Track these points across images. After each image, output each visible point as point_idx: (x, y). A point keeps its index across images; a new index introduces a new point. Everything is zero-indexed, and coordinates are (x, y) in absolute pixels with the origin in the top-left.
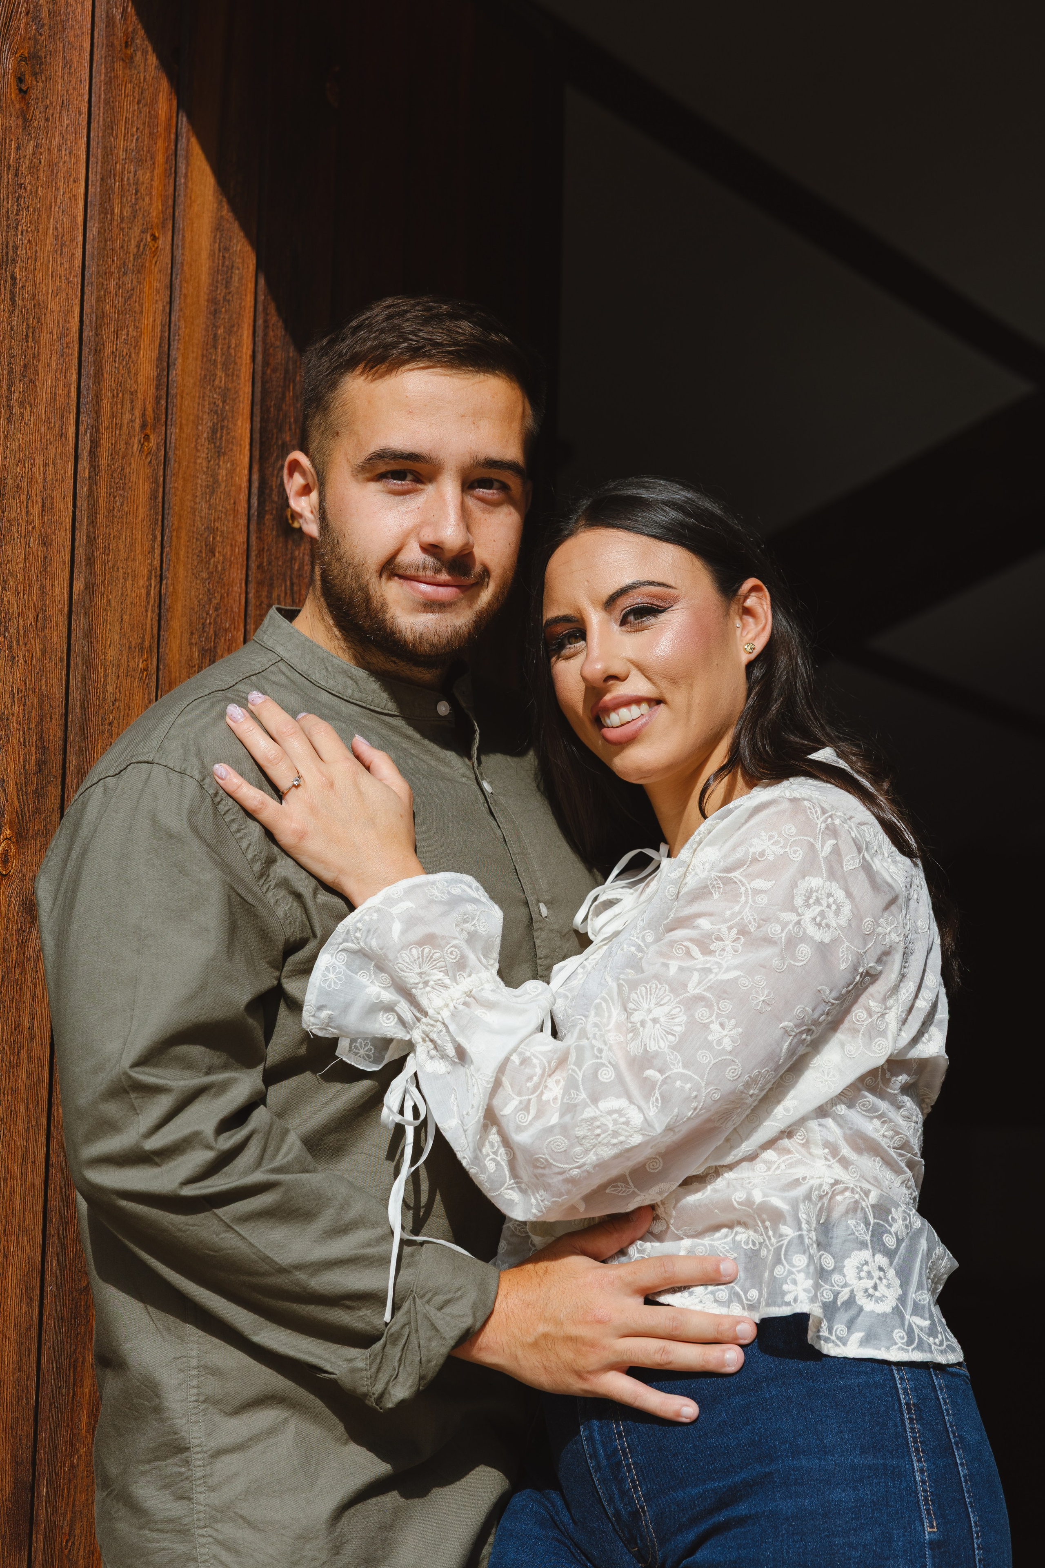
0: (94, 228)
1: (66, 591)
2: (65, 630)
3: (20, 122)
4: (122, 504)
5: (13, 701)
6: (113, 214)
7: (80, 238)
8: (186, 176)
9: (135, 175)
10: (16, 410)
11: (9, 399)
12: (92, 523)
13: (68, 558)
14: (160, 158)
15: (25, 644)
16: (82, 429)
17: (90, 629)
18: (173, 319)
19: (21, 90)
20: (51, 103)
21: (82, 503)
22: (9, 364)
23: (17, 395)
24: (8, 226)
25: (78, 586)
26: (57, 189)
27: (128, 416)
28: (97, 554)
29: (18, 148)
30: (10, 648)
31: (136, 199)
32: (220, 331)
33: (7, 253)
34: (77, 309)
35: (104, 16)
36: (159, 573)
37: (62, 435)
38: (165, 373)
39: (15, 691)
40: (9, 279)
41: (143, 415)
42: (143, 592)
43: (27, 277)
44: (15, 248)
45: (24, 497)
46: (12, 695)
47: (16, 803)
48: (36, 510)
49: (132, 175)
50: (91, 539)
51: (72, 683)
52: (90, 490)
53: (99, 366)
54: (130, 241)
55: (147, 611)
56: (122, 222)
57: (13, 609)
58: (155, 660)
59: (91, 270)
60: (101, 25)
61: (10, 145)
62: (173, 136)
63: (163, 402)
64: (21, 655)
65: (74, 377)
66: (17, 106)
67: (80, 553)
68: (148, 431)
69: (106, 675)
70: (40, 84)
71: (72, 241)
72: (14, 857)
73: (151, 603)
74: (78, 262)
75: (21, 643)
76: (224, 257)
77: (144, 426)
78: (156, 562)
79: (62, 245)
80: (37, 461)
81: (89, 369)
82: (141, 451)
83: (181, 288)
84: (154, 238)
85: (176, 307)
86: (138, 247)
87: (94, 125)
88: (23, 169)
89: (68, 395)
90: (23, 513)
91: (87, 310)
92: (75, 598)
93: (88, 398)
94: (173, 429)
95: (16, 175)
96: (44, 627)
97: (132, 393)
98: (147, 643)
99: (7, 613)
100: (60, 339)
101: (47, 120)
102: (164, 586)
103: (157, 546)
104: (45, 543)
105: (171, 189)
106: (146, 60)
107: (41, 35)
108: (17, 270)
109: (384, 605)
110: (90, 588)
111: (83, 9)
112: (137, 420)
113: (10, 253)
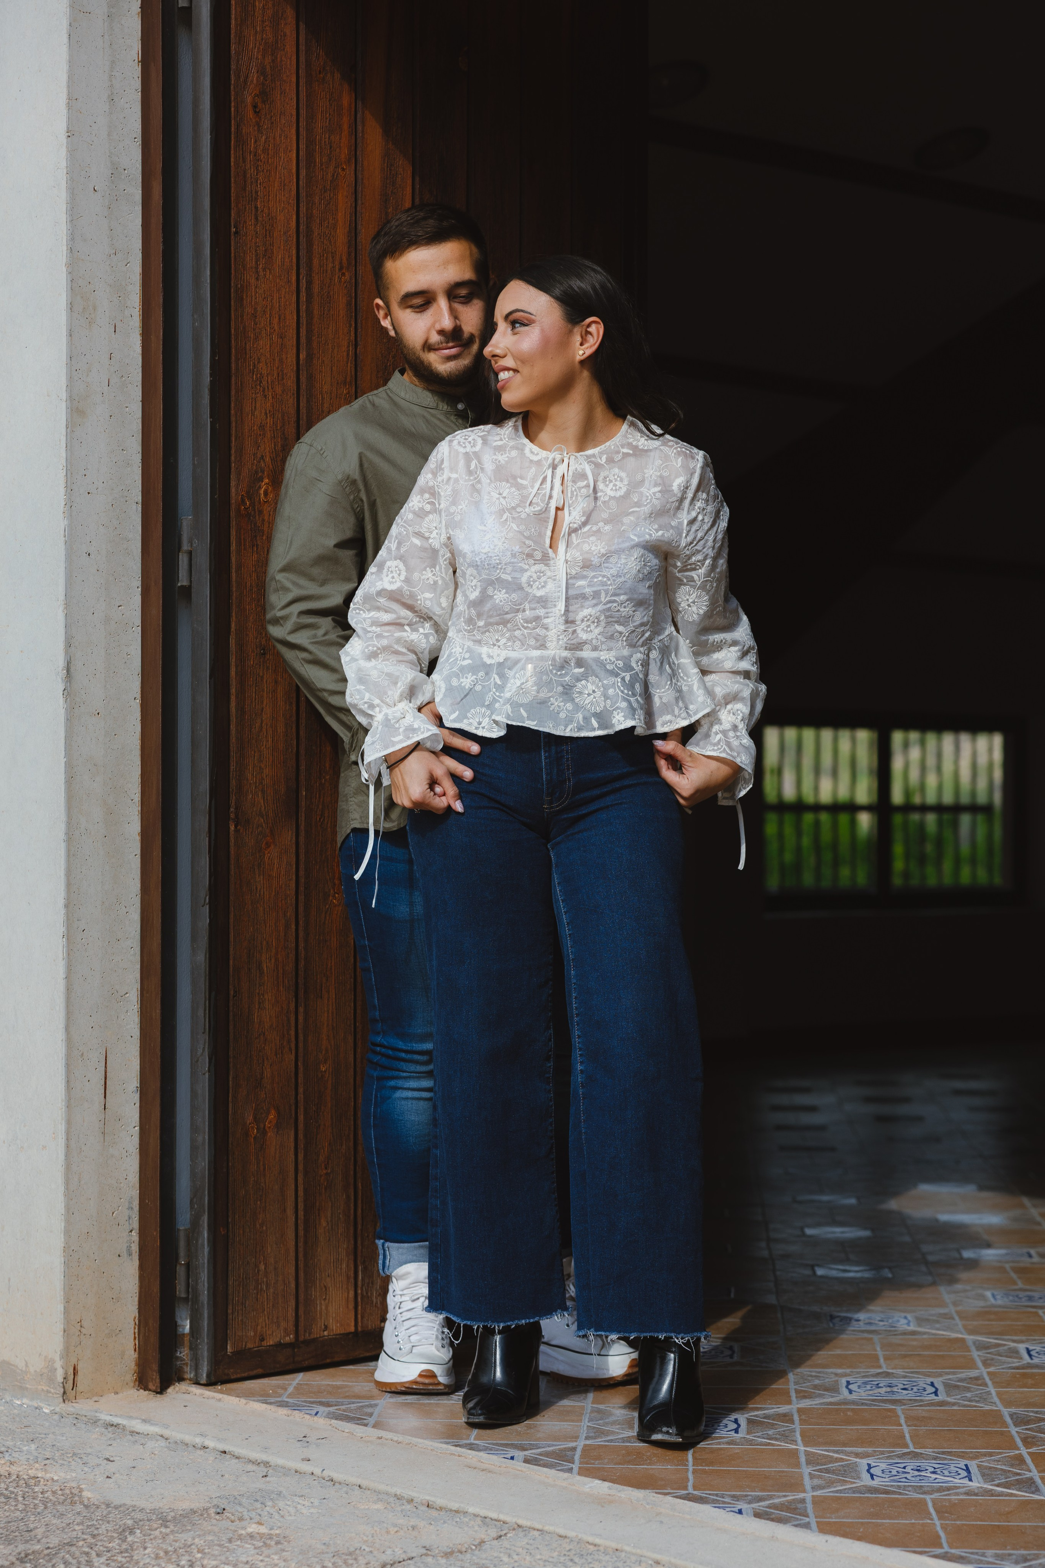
0: (303, 173)
1: (294, 360)
2: (295, 379)
3: (256, 128)
4: (329, 310)
5: (267, 417)
6: (315, 161)
7: (295, 180)
8: (363, 131)
9: (329, 139)
10: (261, 273)
11: (257, 268)
12: (309, 324)
13: (295, 343)
14: (345, 127)
15: (272, 388)
16: (301, 277)
17: (310, 378)
18: (358, 209)
19: (255, 112)
20: (274, 114)
21: (303, 314)
22: (256, 251)
23: (261, 266)
24: (252, 182)
25: (302, 356)
26: (280, 158)
27: (331, 265)
28: (314, 338)
29: (256, 142)
30: (264, 391)
31: (330, 152)
32: (390, 210)
33: (252, 196)
34: (294, 217)
35: (304, 61)
36: (354, 343)
37: (289, 282)
38: (354, 239)
39: (268, 412)
40: (253, 208)
41: (341, 263)
42: (345, 354)
43: (264, 206)
44: (256, 192)
45: (268, 316)
46: (266, 414)
47: (271, 466)
48: (276, 320)
49: (327, 139)
50: (309, 331)
51: (301, 404)
52: (307, 307)
53: (310, 244)
54: (327, 174)
55: (347, 363)
56: (321, 165)
57: (264, 372)
58: (354, 388)
59: (303, 194)
60: (302, 66)
61: (251, 141)
62: (353, 113)
63: (353, 254)
64: (270, 394)
65: (294, 252)
66: (254, 121)
67: (303, 340)
68: (344, 271)
69: (323, 399)
70: (267, 106)
71: (290, 182)
72: (271, 492)
73: (350, 359)
74: (294, 192)
75: (270, 388)
76: (390, 170)
77: (341, 269)
78: (353, 338)
79: (285, 185)
80: (275, 297)
81: (303, 245)
82: (340, 282)
83: (362, 192)
84: (343, 169)
85: (359, 202)
86: (333, 175)
87: (301, 119)
88: (260, 152)
89: (291, 261)
90: (268, 324)
91: (301, 215)
92: (301, 362)
93: (303, 260)
94: (360, 267)
95: (255, 155)
96: (283, 379)
97: (332, 253)
98: (348, 380)
99: (261, 374)
100: (285, 233)
101: (272, 123)
102: (358, 350)
103: (352, 329)
104: (282, 336)
105: (353, 141)
106: (333, 76)
107: (266, 81)
108: (259, 203)
109: (430, 363)
110: (310, 357)
111: (291, 61)
112: (337, 267)
113: (254, 195)
